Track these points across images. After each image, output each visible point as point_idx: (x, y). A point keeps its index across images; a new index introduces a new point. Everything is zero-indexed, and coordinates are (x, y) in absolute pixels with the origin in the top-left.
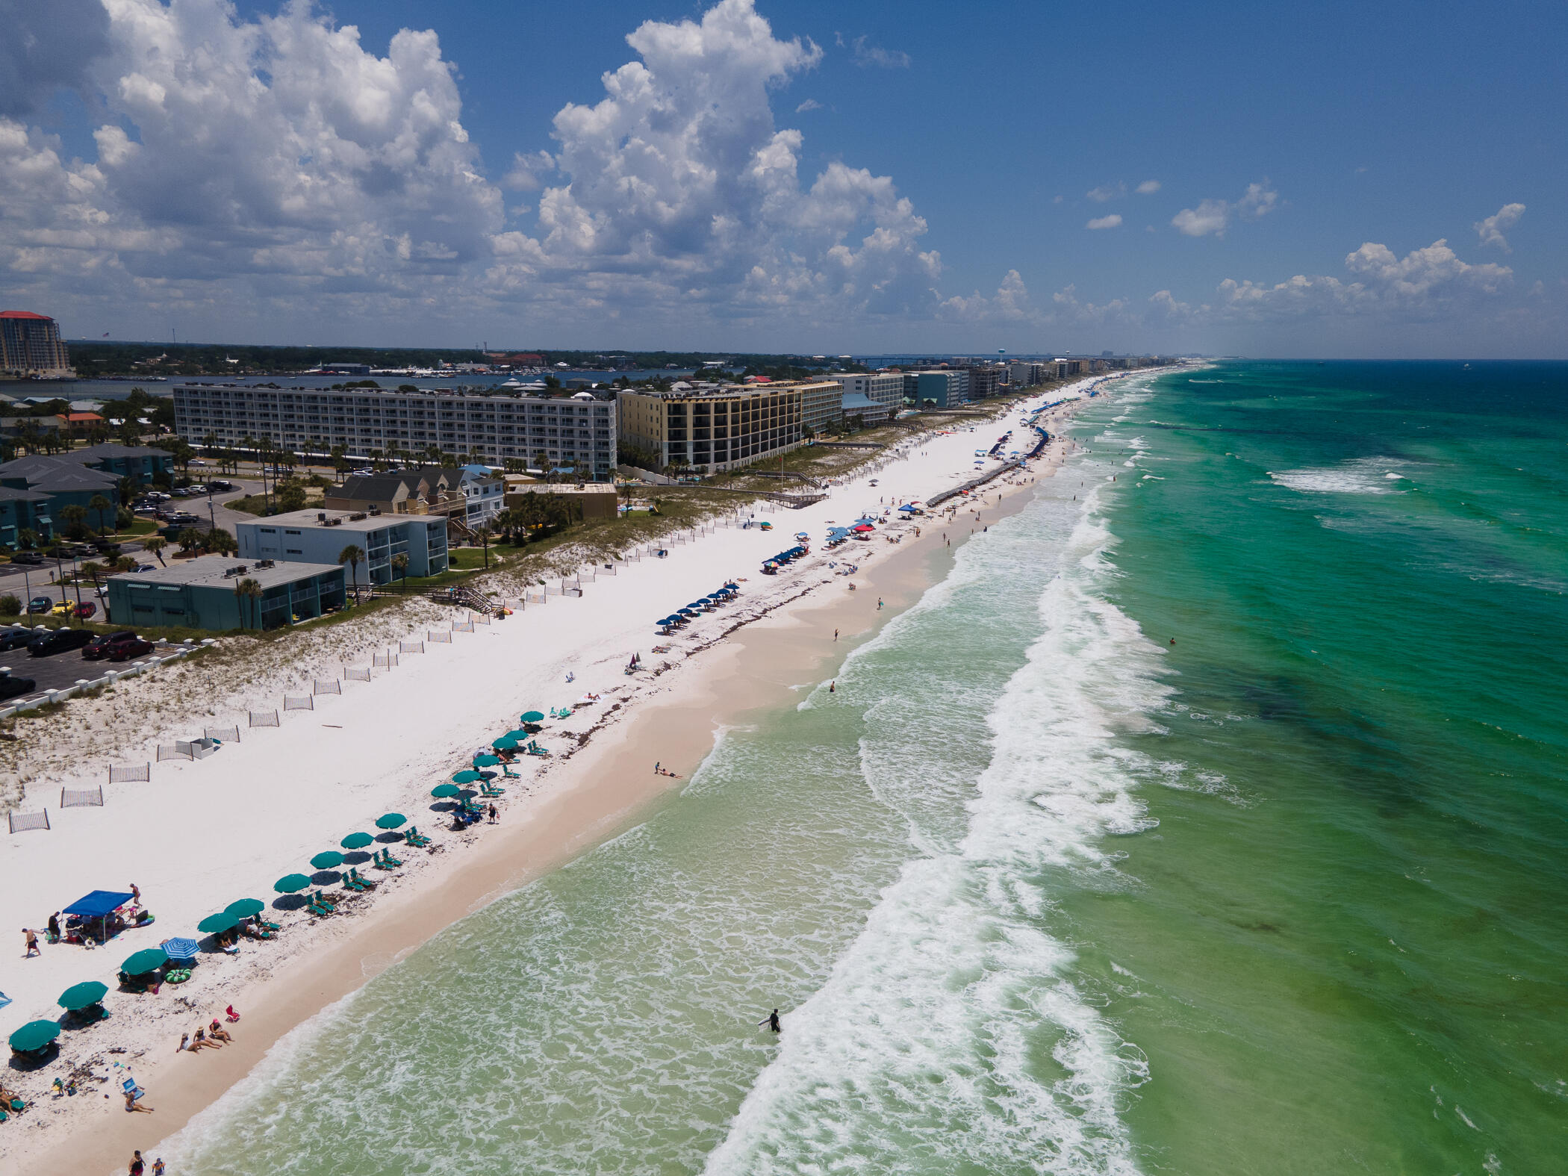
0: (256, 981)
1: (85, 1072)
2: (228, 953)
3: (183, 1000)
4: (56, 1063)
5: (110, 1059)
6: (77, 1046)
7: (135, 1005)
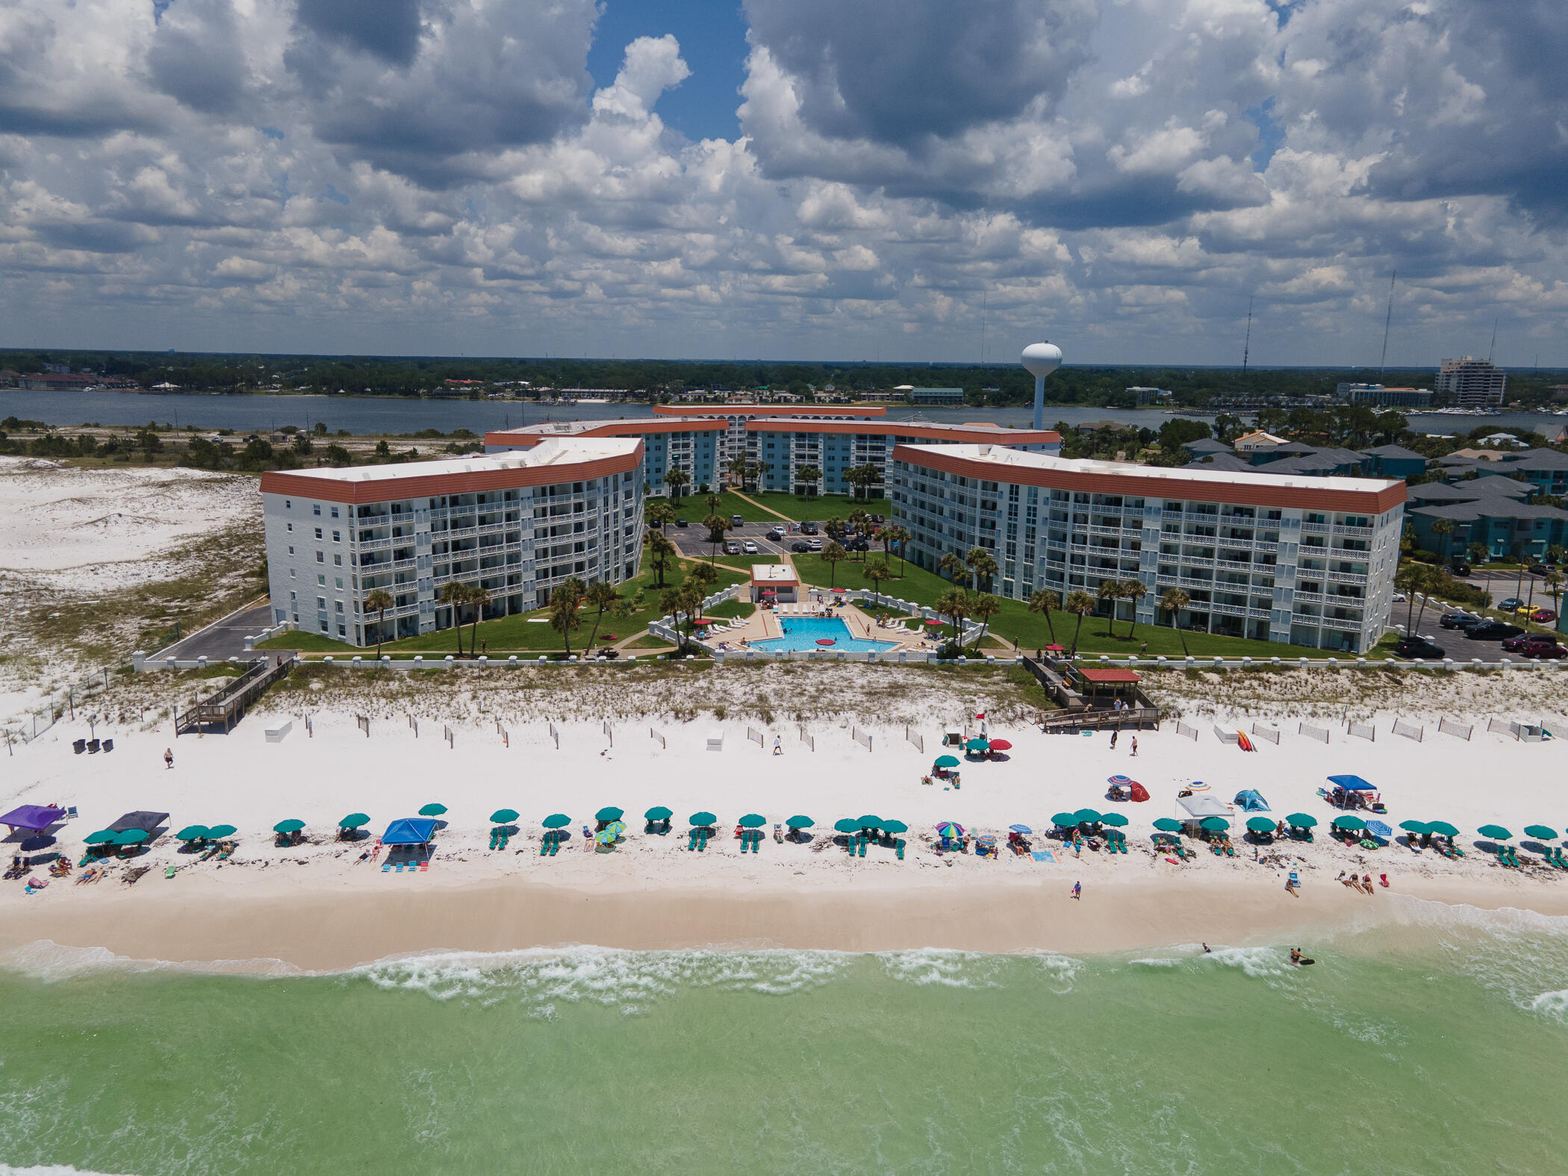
0: (1418, 874)
1: (1277, 859)
2: (1413, 850)
3: (1361, 858)
4: (1266, 847)
5: (1294, 860)
6: (1285, 847)
7: (1331, 845)
